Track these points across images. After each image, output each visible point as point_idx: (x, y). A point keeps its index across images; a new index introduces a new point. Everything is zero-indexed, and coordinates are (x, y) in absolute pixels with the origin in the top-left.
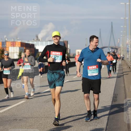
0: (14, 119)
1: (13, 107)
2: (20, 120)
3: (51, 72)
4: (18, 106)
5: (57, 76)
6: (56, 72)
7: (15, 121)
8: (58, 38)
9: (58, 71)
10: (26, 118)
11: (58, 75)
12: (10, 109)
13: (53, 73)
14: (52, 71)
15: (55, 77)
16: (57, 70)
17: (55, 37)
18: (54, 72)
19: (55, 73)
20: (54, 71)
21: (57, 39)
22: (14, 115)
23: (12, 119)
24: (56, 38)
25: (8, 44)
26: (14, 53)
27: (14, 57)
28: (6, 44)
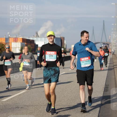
0: (16, 107)
1: (16, 96)
2: (21, 107)
4: (20, 95)
6: (52, 69)
7: (17, 108)
8: (52, 37)
9: (53, 68)
10: (27, 106)
11: (53, 71)
12: (12, 98)
15: (51, 73)
18: (50, 69)
19: (50, 70)
22: (16, 103)
23: (14, 107)
24: (50, 37)
25: (11, 40)
26: (16, 48)
27: (16, 51)
28: (9, 40)
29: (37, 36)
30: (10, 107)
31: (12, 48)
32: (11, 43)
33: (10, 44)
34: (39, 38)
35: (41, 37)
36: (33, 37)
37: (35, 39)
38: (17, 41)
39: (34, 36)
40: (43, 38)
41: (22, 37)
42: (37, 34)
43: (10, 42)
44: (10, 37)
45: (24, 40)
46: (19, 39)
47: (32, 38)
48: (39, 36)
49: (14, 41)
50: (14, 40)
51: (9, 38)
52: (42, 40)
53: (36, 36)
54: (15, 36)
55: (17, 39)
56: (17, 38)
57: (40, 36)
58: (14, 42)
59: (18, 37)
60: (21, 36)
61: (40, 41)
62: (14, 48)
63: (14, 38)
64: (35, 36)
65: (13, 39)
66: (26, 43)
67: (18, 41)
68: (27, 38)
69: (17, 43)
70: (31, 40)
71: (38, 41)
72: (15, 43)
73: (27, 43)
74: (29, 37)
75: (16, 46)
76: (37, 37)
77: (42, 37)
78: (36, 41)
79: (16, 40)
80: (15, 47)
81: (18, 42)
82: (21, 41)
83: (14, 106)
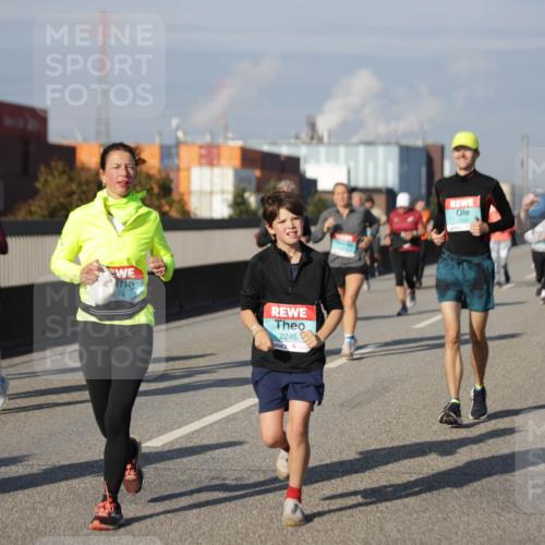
0: (213, 474)
1: (210, 425)
2: (236, 479)
3: (452, 259)
4: (228, 419)
5: (471, 275)
7: (218, 482)
9: (476, 260)
10: (264, 472)
12: (193, 433)
13: (460, 263)
14: (456, 257)
15: (465, 276)
16: (474, 253)
17: (458, 148)
18: (463, 261)
19: (465, 264)
20: (463, 258)
21: (464, 156)
22: (213, 459)
23: (204, 475)
24: (461, 153)
25: (186, 155)
26: (211, 193)
27: (211, 210)
28: (178, 155)
29: (312, 138)
30: (185, 477)
31: (189, 192)
32: (188, 170)
33: (183, 174)
34: (322, 150)
35: (330, 144)
36: (295, 145)
37: (301, 151)
38: (219, 159)
39: (297, 137)
40: (342, 150)
41: (239, 143)
42: (313, 126)
43: (183, 165)
44: (185, 143)
45: (249, 158)
46: (225, 153)
47: (289, 144)
48: (321, 140)
49: (203, 161)
50: (201, 156)
51: (178, 144)
52: (336, 160)
53: (308, 140)
54: (208, 139)
55: (215, 151)
56: (218, 147)
57: (326, 139)
58: (201, 164)
59: (221, 141)
60: (233, 139)
61: (328, 160)
62: (201, 193)
63: (201, 147)
64: (304, 135)
65: (195, 152)
66: (258, 173)
67: (223, 161)
68: (266, 148)
69: (217, 171)
70: (282, 158)
71: (318, 161)
72: (207, 171)
73: (263, 168)
74: (274, 144)
75: (212, 183)
76: (315, 141)
77: (337, 144)
78: (306, 161)
79: (210, 156)
80: (207, 187)
81: (219, 164)
82: (237, 162)
83: (202, 470)
